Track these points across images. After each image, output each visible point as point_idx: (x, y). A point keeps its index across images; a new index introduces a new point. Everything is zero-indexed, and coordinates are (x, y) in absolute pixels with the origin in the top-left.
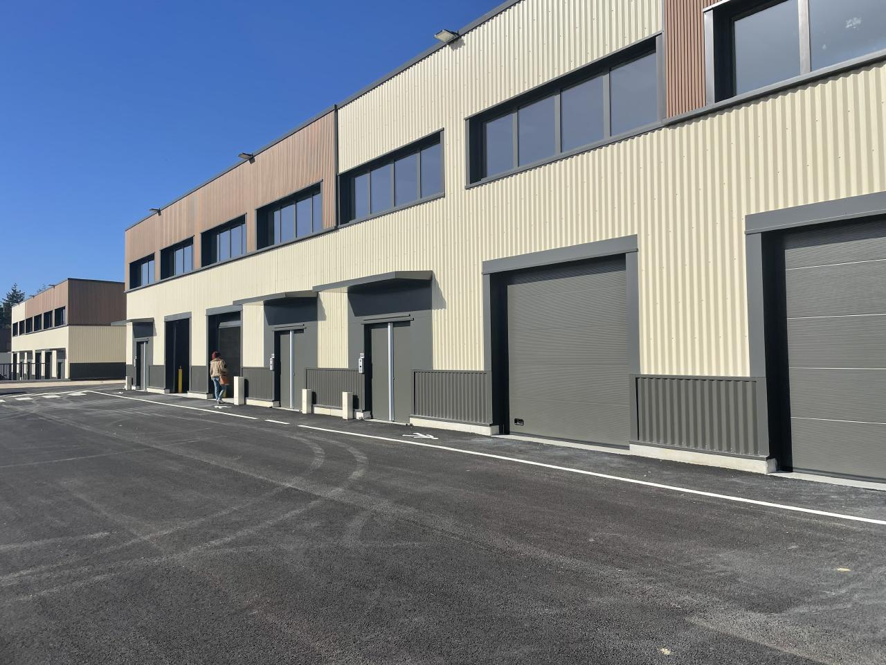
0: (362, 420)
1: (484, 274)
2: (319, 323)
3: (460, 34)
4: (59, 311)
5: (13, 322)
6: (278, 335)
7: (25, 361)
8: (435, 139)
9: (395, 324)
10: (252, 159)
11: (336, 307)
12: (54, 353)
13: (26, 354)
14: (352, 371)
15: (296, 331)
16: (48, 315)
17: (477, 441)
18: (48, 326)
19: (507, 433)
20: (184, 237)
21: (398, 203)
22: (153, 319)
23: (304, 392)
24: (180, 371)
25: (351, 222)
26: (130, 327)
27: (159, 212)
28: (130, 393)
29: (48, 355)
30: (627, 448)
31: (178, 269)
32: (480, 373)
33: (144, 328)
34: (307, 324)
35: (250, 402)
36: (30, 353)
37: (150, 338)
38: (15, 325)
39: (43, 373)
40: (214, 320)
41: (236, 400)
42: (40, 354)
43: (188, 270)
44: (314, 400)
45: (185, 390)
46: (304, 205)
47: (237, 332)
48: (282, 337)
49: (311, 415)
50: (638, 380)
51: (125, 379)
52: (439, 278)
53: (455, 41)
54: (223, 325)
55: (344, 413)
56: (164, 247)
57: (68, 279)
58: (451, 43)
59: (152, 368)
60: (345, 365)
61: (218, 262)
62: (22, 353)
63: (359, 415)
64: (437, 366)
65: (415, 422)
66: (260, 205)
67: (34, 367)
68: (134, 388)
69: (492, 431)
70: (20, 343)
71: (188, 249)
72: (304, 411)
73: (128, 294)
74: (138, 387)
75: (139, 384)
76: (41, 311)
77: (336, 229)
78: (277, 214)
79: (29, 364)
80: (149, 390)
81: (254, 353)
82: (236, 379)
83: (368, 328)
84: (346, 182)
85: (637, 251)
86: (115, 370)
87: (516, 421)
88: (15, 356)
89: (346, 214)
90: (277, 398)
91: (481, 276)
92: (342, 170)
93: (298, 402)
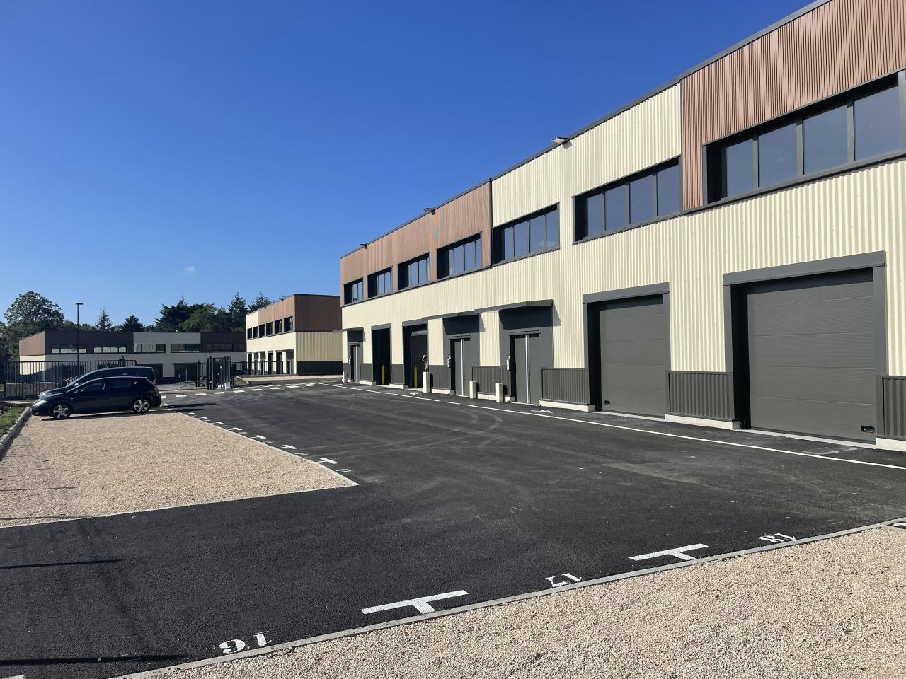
0: (509, 403)
1: (584, 303)
2: (481, 333)
3: (570, 138)
4: (287, 320)
5: (248, 327)
6: (453, 342)
7: (259, 360)
8: (554, 207)
9: (530, 335)
10: (433, 211)
11: (491, 323)
12: (284, 354)
13: (260, 354)
14: (502, 368)
15: (465, 340)
16: (278, 323)
17: (577, 414)
18: (278, 331)
19: (601, 410)
20: (385, 267)
21: (531, 252)
22: (363, 328)
23: (471, 383)
24: (383, 368)
25: (502, 262)
26: (345, 335)
27: (366, 246)
28: (349, 385)
29: (279, 354)
30: (664, 417)
31: (381, 290)
32: (582, 370)
33: (356, 335)
34: (473, 334)
35: (434, 391)
36: (263, 354)
37: (361, 343)
38: (250, 330)
39: (275, 370)
40: (408, 330)
41: (425, 390)
42: (272, 354)
43: (388, 291)
44: (477, 389)
45: (387, 383)
46: (470, 246)
47: (425, 338)
48: (456, 343)
49: (476, 399)
50: (670, 374)
51: (342, 374)
52: (556, 304)
53: (566, 142)
54: (414, 333)
55: (497, 398)
56: (370, 273)
57: (296, 295)
58: (563, 143)
59: (363, 366)
60: (498, 364)
61: (410, 287)
62: (256, 354)
63: (508, 399)
64: (556, 365)
65: (543, 403)
66: (440, 246)
67: (267, 364)
68: (349, 381)
69: (589, 409)
70: (254, 345)
71: (388, 274)
72: (471, 397)
73: (343, 309)
74: (352, 380)
75: (353, 378)
76: (273, 319)
77: (491, 267)
78: (451, 251)
79: (263, 362)
80: (361, 382)
81: (436, 355)
82: (424, 374)
83: (513, 338)
84: (498, 234)
85: (669, 292)
86: (334, 367)
87: (606, 402)
88: (250, 355)
89: (498, 256)
90: (453, 388)
91: (582, 304)
92: (495, 225)
93: (467, 391)
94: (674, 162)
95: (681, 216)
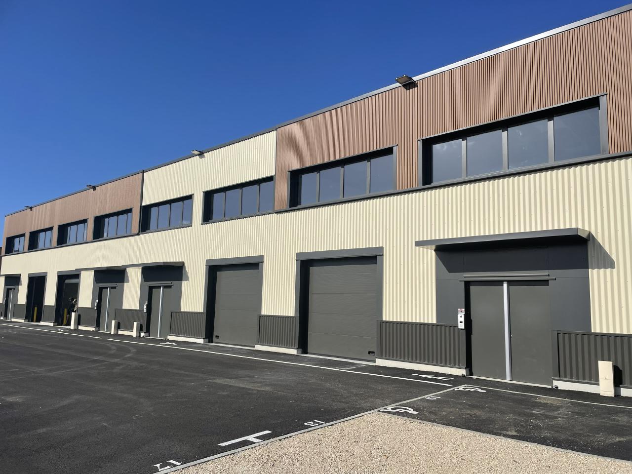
0: (143, 337)
1: (206, 266)
2: (125, 284)
3: (203, 152)
6: (101, 289)
8: (190, 197)
9: (165, 287)
10: (94, 188)
11: (135, 277)
14: (141, 310)
15: (112, 288)
17: (194, 345)
19: (212, 342)
20: (47, 226)
21: (170, 226)
22: (20, 275)
23: (113, 322)
24: (36, 308)
25: (147, 231)
27: (31, 208)
28: (2, 322)
30: (254, 347)
31: (41, 245)
32: (201, 313)
33: (13, 280)
34: (118, 284)
35: (80, 328)
37: (17, 286)
40: (63, 278)
41: (72, 327)
43: (47, 246)
44: (118, 326)
45: (39, 320)
46: (123, 217)
47: (77, 286)
48: (104, 290)
49: (116, 335)
50: (261, 317)
52: (186, 265)
53: (201, 154)
54: (67, 281)
55: (134, 334)
56: (33, 230)
58: (199, 155)
59: (16, 306)
60: (137, 308)
61: (68, 244)
63: (142, 335)
64: (182, 309)
65: (170, 338)
66: (98, 215)
68: (2, 318)
69: (204, 342)
71: (48, 233)
72: (112, 333)
73: (3, 258)
74: (5, 318)
75: (6, 316)
77: (138, 234)
78: (106, 220)
80: (13, 320)
81: (85, 298)
82: (73, 314)
83: (151, 288)
84: (146, 210)
85: (263, 262)
87: (216, 336)
89: (145, 227)
90: (98, 325)
91: (205, 266)
92: (144, 204)
93: (109, 328)
94: (270, 179)
95: (273, 213)
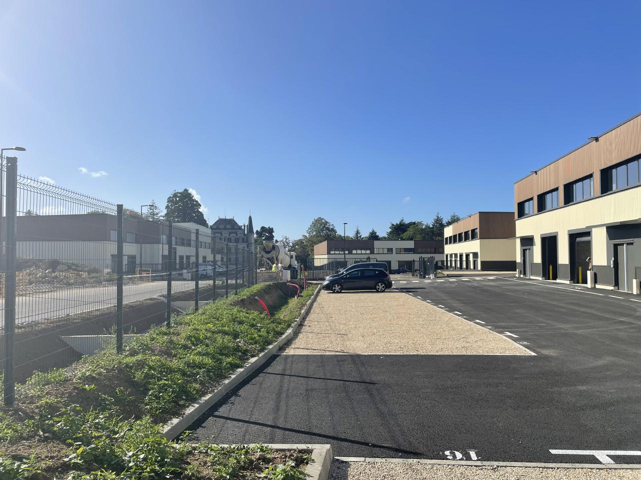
4: (473, 231)
6: (616, 247)
7: (453, 259)
10: (597, 139)
12: (471, 255)
13: (453, 255)
15: (628, 244)
16: (466, 233)
18: (466, 239)
20: (553, 188)
22: (533, 236)
23: (634, 281)
24: (551, 267)
26: (518, 241)
27: (536, 172)
28: (522, 279)
29: (467, 256)
31: (548, 206)
33: (527, 241)
34: (635, 240)
35: (598, 286)
36: (456, 255)
37: (531, 247)
38: (446, 238)
39: (464, 266)
40: (573, 237)
41: (589, 285)
42: (462, 255)
43: (555, 206)
44: (640, 286)
45: (555, 278)
46: (633, 165)
47: (589, 244)
48: (619, 247)
51: (516, 271)
54: (578, 239)
56: (540, 193)
57: (480, 212)
59: (533, 265)
61: (575, 202)
62: (451, 255)
66: (603, 167)
67: (459, 263)
68: (522, 276)
70: (449, 249)
71: (555, 193)
72: (635, 293)
73: (517, 222)
74: (525, 276)
75: (525, 274)
76: (463, 231)
78: (614, 171)
79: (456, 261)
80: (532, 277)
81: (600, 255)
86: (510, 266)
88: (447, 256)
90: (617, 284)
93: (630, 286)
